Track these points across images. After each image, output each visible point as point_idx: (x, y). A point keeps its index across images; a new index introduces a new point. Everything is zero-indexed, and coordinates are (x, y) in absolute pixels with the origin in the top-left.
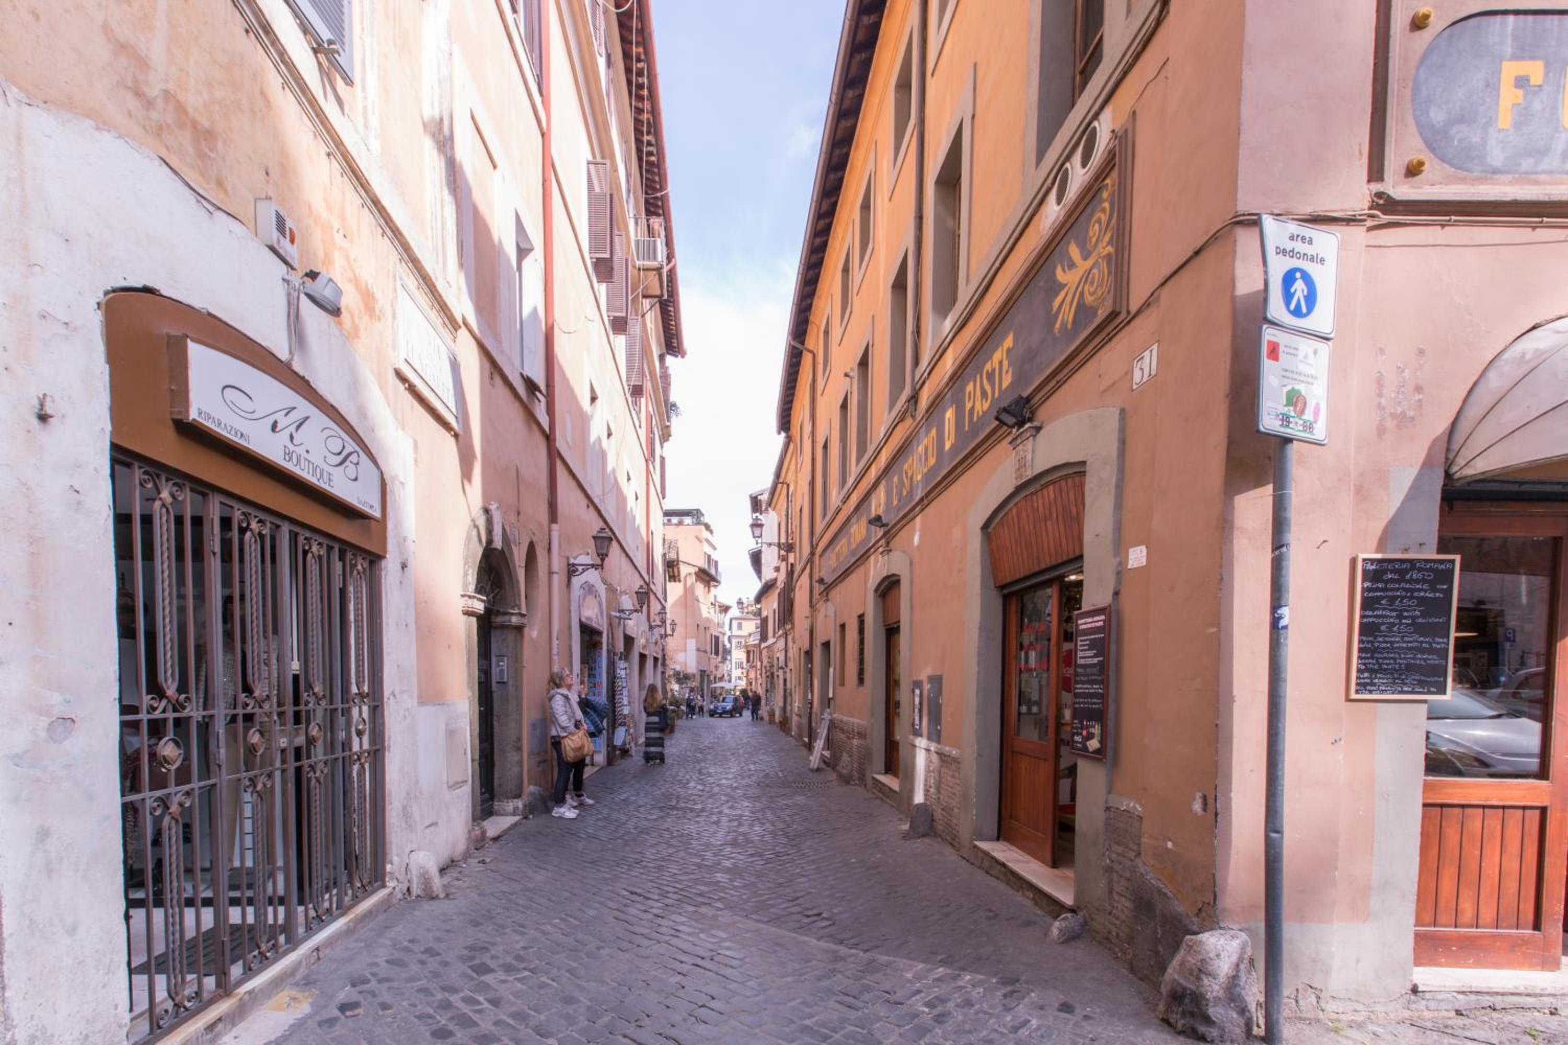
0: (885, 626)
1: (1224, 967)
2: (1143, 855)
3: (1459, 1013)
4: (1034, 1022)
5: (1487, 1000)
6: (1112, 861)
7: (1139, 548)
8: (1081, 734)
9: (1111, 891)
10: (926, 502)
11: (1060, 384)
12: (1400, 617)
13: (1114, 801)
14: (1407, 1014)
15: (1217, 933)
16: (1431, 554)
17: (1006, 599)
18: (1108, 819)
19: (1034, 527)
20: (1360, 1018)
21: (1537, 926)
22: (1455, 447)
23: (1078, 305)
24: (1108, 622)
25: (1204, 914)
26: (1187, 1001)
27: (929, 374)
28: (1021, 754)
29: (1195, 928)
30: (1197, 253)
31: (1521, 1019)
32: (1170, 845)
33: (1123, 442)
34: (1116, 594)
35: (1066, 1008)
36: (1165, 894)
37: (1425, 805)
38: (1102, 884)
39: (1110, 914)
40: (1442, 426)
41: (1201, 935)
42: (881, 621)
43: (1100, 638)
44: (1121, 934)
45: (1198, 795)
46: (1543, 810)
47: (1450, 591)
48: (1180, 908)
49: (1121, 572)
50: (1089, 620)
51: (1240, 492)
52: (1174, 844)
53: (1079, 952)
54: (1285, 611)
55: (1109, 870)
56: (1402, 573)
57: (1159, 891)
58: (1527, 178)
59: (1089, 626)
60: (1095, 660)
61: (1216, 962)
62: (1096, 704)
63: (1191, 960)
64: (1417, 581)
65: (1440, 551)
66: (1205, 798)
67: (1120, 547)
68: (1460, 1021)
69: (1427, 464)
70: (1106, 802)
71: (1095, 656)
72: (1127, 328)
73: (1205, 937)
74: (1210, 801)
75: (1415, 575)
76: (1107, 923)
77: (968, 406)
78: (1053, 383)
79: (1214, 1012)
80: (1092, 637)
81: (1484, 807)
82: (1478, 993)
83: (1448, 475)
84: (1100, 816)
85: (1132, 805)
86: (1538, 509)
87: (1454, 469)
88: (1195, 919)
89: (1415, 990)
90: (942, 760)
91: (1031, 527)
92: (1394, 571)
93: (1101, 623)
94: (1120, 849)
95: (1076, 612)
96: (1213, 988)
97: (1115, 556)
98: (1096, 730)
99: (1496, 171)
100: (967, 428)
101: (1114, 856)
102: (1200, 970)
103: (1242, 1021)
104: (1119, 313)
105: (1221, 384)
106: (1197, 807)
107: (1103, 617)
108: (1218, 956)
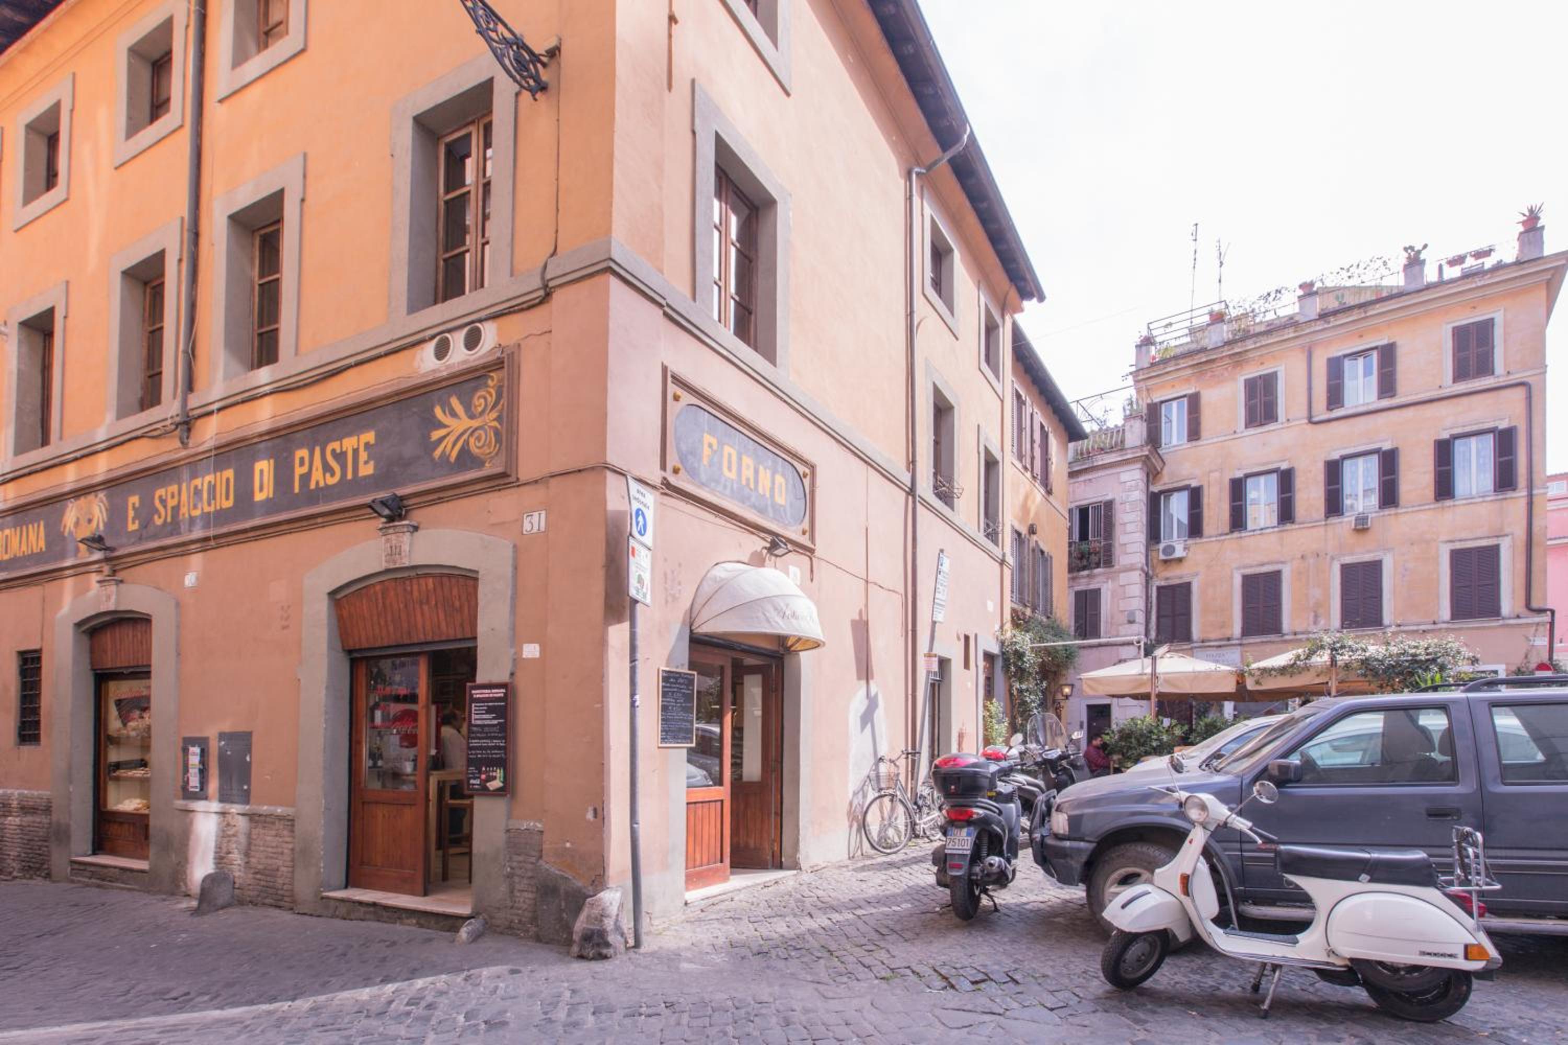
0: (93, 669)
1: (613, 910)
2: (544, 856)
3: (702, 911)
4: (502, 985)
5: (711, 901)
6: (512, 868)
7: (533, 645)
8: (479, 778)
9: (512, 892)
10: (212, 543)
11: (440, 501)
12: (676, 702)
13: (514, 824)
14: (683, 917)
15: (608, 891)
16: (685, 670)
17: (354, 663)
18: (510, 838)
19: (406, 606)
20: (666, 925)
21: (722, 861)
22: (694, 616)
23: (463, 447)
24: (505, 694)
25: (596, 883)
26: (595, 937)
27: (219, 410)
28: (377, 803)
29: (591, 893)
30: (580, 471)
31: (723, 906)
32: (568, 845)
33: (515, 568)
34: (512, 674)
35: (513, 972)
36: (566, 878)
37: (688, 804)
38: (504, 888)
39: (512, 907)
40: (688, 605)
41: (599, 895)
42: (87, 662)
43: (500, 706)
44: (523, 919)
45: (591, 810)
46: (722, 801)
47: (693, 690)
48: (579, 884)
49: (517, 660)
50: (486, 691)
51: (611, 625)
52: (572, 843)
53: (489, 943)
54: (637, 697)
55: (510, 876)
56: (676, 679)
57: (562, 877)
58: (713, 491)
59: (487, 696)
60: (495, 722)
61: (611, 908)
62: (497, 754)
63: (595, 912)
64: (682, 684)
65: (690, 669)
66: (595, 810)
67: (516, 640)
68: (703, 914)
69: (684, 621)
70: (507, 825)
71: (494, 718)
72: (516, 489)
73: (601, 895)
74: (599, 811)
75: (681, 681)
76: (508, 916)
77: (299, 471)
78: (435, 496)
79: (611, 938)
80: (490, 704)
81: (702, 802)
82: (707, 898)
83: (691, 631)
84: (500, 838)
85: (532, 824)
86: (716, 651)
87: (693, 628)
88: (590, 888)
89: (686, 904)
90: (251, 820)
91: (402, 606)
92: (674, 678)
93: (502, 695)
94: (521, 858)
95: (469, 684)
96: (609, 924)
97: (511, 647)
98: (499, 773)
99: (703, 484)
100: (297, 490)
101: (515, 864)
102: (602, 916)
103: (622, 940)
104: (509, 476)
105: (600, 558)
106: (590, 816)
107: (504, 691)
108: (611, 904)
